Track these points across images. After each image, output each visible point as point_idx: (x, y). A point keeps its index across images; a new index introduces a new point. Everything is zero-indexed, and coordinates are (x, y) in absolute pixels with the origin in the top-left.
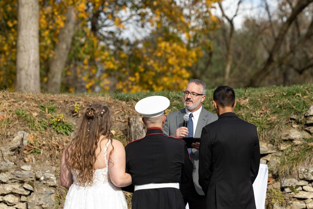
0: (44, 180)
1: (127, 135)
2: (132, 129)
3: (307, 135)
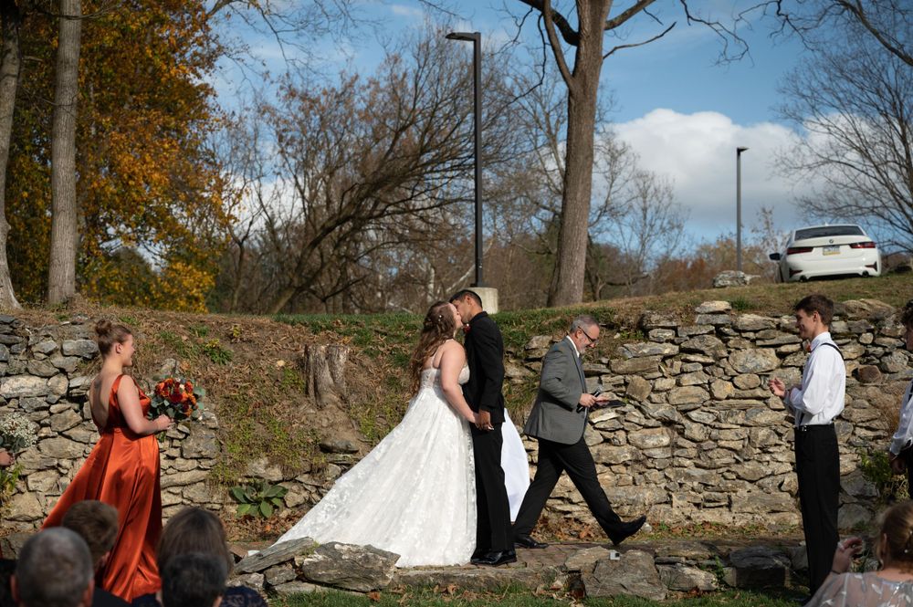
0: (203, 420)
1: (302, 367)
2: (311, 359)
3: (527, 372)
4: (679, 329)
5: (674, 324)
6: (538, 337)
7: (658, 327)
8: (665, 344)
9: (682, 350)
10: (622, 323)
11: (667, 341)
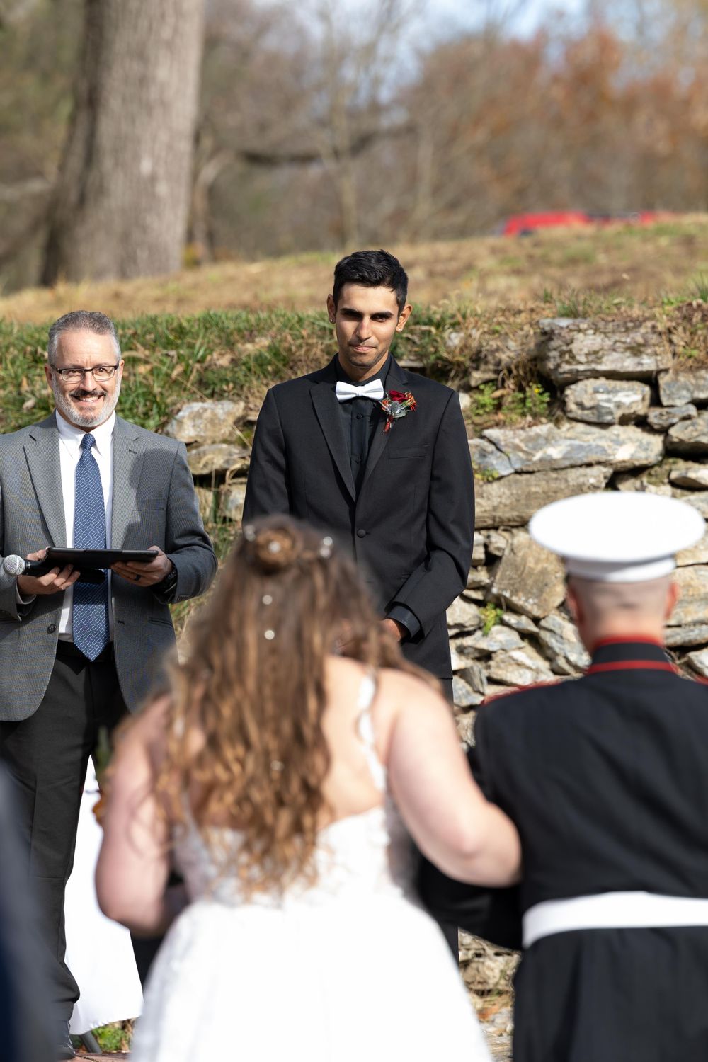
4: (664, 380)
5: (647, 363)
6: (197, 406)
7: (596, 375)
8: (617, 429)
9: (673, 451)
10: (478, 359)
11: (624, 421)
